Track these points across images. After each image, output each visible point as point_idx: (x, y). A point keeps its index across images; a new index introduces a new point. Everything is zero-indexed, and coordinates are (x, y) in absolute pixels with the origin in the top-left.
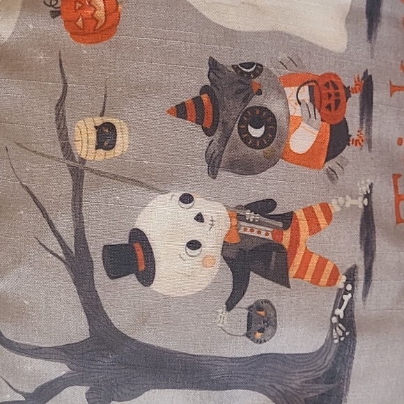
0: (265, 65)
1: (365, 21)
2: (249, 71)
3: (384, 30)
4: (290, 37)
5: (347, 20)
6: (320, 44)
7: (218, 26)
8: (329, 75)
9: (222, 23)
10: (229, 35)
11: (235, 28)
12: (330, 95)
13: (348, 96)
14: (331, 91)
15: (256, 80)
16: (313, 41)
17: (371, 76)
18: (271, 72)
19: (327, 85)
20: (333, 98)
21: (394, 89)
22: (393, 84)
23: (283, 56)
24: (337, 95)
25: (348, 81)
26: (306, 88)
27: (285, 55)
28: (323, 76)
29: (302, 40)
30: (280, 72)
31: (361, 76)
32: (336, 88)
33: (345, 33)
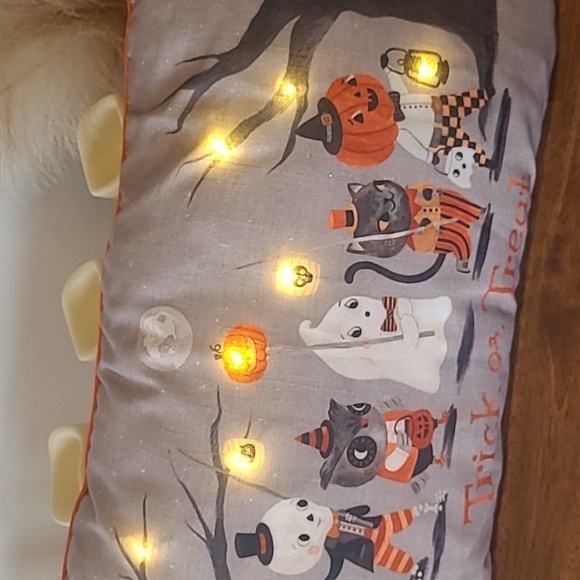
0: (373, 405)
1: (456, 368)
2: (360, 409)
3: (471, 372)
4: (395, 383)
5: (441, 368)
6: (417, 387)
7: (340, 375)
8: (422, 411)
9: (343, 374)
10: (348, 382)
11: (353, 377)
12: (421, 427)
13: (436, 426)
14: (423, 422)
15: (364, 416)
16: (412, 385)
17: (456, 410)
18: (376, 410)
19: (419, 419)
20: (424, 428)
21: (474, 417)
22: (475, 413)
23: (387, 398)
24: (427, 426)
25: (437, 415)
26: (403, 421)
27: (389, 397)
28: (417, 412)
29: (404, 385)
30: (383, 410)
32: (426, 420)
33: (438, 377)
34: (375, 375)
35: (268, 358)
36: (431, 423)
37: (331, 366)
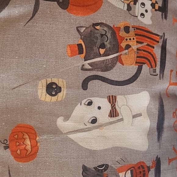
0: (110, 164)
1: (156, 133)
2: (102, 169)
3: (166, 134)
4: (121, 148)
5: (148, 135)
6: (135, 149)
7: (87, 149)
8: (140, 162)
9: (88, 148)
10: (92, 153)
11: (95, 149)
12: (140, 172)
13: (149, 170)
14: (141, 170)
15: (105, 172)
16: (132, 148)
18: (112, 167)
19: (139, 168)
20: (142, 173)
21: (170, 161)
22: (170, 158)
23: (118, 158)
24: (144, 171)
25: (149, 163)
26: (129, 171)
27: (119, 158)
28: (137, 164)
29: (127, 149)
30: (116, 166)
31: (155, 159)
32: (143, 168)
34: (108, 146)
35: (38, 144)
36: (146, 169)
37: (81, 144)
